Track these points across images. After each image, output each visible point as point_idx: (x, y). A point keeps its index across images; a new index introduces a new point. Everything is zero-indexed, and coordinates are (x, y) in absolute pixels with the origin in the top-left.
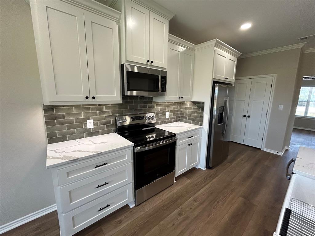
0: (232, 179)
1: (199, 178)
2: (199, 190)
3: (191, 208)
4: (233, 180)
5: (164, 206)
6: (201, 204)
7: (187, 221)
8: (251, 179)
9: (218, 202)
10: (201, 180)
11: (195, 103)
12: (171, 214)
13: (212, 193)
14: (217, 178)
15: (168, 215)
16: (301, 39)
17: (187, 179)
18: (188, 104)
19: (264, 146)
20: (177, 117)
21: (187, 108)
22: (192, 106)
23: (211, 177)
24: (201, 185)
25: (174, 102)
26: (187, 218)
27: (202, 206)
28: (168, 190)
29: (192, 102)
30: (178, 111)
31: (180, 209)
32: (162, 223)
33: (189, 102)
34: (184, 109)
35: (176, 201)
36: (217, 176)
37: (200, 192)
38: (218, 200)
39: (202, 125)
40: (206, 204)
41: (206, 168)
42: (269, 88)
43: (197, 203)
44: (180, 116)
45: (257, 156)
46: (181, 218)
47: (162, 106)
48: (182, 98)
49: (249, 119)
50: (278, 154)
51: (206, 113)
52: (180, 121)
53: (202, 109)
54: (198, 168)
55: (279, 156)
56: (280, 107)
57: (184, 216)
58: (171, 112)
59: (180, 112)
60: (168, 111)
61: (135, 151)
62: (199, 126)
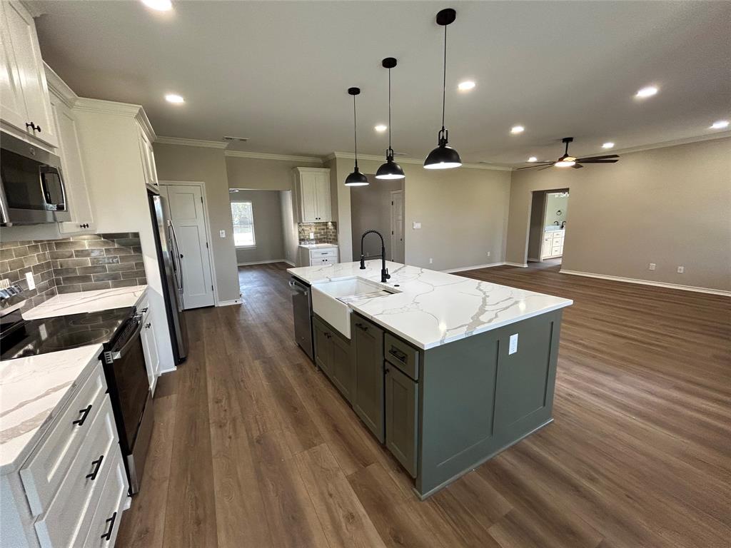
0: (226, 353)
1: (184, 382)
2: (206, 390)
3: (225, 410)
4: (229, 354)
5: (186, 445)
6: (229, 398)
7: (239, 421)
8: (244, 341)
9: (242, 381)
10: (191, 382)
11: (109, 237)
13: (224, 381)
14: (207, 364)
15: (210, 442)
16: (227, 138)
18: (86, 242)
19: (218, 298)
20: (51, 283)
21: (81, 253)
22: (103, 246)
23: (200, 369)
24: (199, 386)
25: (35, 242)
26: (234, 420)
27: (233, 399)
29: (99, 235)
30: (48, 265)
31: (214, 424)
33: (87, 237)
34: (71, 256)
36: (204, 363)
37: (210, 392)
39: (144, 282)
40: (234, 393)
41: (176, 365)
42: (199, 205)
43: (224, 401)
44: (57, 280)
45: (220, 316)
46: (228, 427)
47: (12, 255)
48: (87, 226)
49: (184, 261)
50: (239, 303)
51: (149, 256)
52: (59, 293)
53: (138, 249)
54: (160, 375)
55: (240, 305)
56: (222, 233)
57: (228, 422)
58: (36, 269)
59: (55, 265)
60: (29, 270)
61: (111, 359)
62: (138, 286)
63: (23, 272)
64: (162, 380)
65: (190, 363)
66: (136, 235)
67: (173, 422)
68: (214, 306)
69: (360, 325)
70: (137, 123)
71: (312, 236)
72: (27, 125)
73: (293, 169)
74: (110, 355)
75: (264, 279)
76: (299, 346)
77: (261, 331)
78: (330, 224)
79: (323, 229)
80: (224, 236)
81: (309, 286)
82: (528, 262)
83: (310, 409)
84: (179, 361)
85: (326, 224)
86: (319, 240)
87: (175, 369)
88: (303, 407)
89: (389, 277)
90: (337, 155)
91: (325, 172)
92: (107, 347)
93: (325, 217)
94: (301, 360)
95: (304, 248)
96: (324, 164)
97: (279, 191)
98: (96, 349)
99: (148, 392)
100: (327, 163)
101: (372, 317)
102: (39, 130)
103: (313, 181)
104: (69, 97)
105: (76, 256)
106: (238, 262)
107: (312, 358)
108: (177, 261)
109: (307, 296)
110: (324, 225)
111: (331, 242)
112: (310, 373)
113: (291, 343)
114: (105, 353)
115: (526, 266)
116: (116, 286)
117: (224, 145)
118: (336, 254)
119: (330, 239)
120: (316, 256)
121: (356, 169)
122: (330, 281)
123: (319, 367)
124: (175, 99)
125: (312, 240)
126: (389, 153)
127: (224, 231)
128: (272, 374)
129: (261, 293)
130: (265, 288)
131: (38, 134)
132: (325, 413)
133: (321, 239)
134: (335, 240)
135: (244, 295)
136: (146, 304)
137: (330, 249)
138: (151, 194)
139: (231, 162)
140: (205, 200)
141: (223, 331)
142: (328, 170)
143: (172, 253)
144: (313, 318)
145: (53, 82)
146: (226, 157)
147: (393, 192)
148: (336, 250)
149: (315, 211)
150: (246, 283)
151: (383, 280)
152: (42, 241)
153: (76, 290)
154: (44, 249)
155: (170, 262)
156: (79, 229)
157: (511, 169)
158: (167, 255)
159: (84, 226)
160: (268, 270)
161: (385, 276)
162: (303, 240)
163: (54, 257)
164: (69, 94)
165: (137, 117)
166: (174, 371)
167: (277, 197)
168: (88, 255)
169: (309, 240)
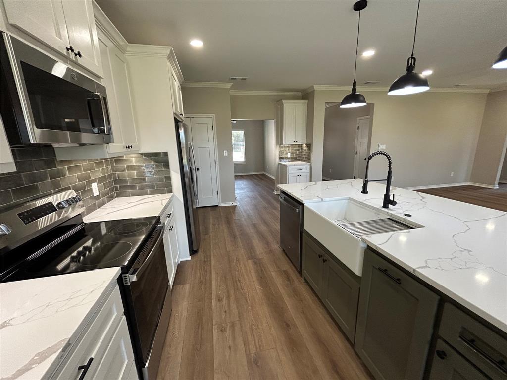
0: (226, 249)
1: (195, 273)
2: (211, 284)
3: (225, 312)
4: (228, 250)
5: (193, 346)
6: (228, 297)
7: (237, 327)
8: (239, 240)
9: (239, 280)
10: (200, 274)
11: (148, 156)
12: (214, 341)
13: (225, 277)
14: (212, 258)
15: (212, 347)
16: (232, 79)
17: (182, 286)
18: (133, 159)
19: (221, 200)
20: (112, 190)
21: (130, 168)
22: (143, 163)
23: (207, 261)
24: (206, 279)
25: (101, 159)
26: (233, 325)
27: (232, 299)
28: (174, 321)
29: (142, 154)
30: (110, 176)
31: (216, 326)
32: (216, 365)
33: (133, 155)
34: (124, 170)
35: (202, 323)
36: (210, 256)
37: (214, 287)
38: (237, 279)
39: (170, 191)
40: (232, 292)
41: (190, 255)
42: (211, 131)
43: (224, 300)
44: (115, 186)
45: (222, 214)
46: (228, 332)
47: (81, 170)
48: (131, 147)
49: (199, 173)
50: (234, 205)
51: (174, 171)
52: (117, 197)
53: (167, 165)
54: (180, 262)
55: (235, 206)
56: (226, 153)
57: (228, 327)
58: (100, 180)
59: (115, 177)
60: (94, 181)
61: (128, 282)
62: (167, 194)
63: (90, 183)
64: (181, 267)
65: (200, 254)
66: (166, 154)
67: (185, 314)
68: (218, 206)
69: (386, 270)
70: (168, 63)
71: (289, 155)
72: (68, 50)
73: (278, 103)
74: (128, 277)
75: (251, 187)
76: (284, 251)
77: (251, 231)
78: (304, 145)
79: (298, 150)
80: (227, 155)
81: (303, 205)
82: (499, 183)
83: (302, 330)
84: (193, 252)
85: (301, 146)
86: (294, 159)
87: (189, 258)
88: (295, 326)
89: (393, 203)
90: (316, 87)
91: (303, 103)
92: (125, 270)
93: (302, 140)
94: (287, 266)
95: (283, 165)
96: (302, 96)
97: (263, 121)
98: (115, 271)
99: (168, 286)
100: (306, 95)
101: (414, 270)
102: (80, 56)
103: (294, 110)
104: (122, 43)
105: (128, 170)
106: (235, 173)
107: (299, 269)
108: (194, 172)
109: (299, 213)
110: (299, 147)
111: (304, 161)
112: (296, 283)
113: (276, 247)
114: (123, 275)
115: (496, 187)
116: (152, 193)
117: (229, 85)
118: (308, 170)
119: (304, 158)
120: (292, 171)
121: (354, 89)
122: (322, 201)
123: (305, 279)
124: (197, 44)
125: (289, 158)
126: (410, 62)
127: (227, 151)
128: (263, 279)
129: (249, 197)
130: (252, 193)
131: (80, 61)
132: (320, 341)
133: (296, 158)
134: (308, 159)
135: (237, 198)
136: (170, 210)
137: (304, 166)
138: (177, 121)
139: (233, 99)
140: (215, 128)
141: (224, 227)
142: (306, 101)
143: (190, 168)
144: (303, 234)
145: (100, 18)
146: (231, 95)
147: (360, 118)
148: (308, 167)
149: (294, 135)
150: (239, 189)
151: (385, 206)
152: (105, 159)
153: (127, 195)
154: (107, 165)
155: (189, 175)
156: (125, 150)
157: (488, 91)
158: (187, 169)
159: (129, 147)
160: (253, 179)
161: (388, 202)
162: (282, 158)
163: (114, 171)
164: (122, 41)
165: (169, 58)
166: (189, 261)
167: (261, 126)
168: (134, 169)
169: (286, 158)
